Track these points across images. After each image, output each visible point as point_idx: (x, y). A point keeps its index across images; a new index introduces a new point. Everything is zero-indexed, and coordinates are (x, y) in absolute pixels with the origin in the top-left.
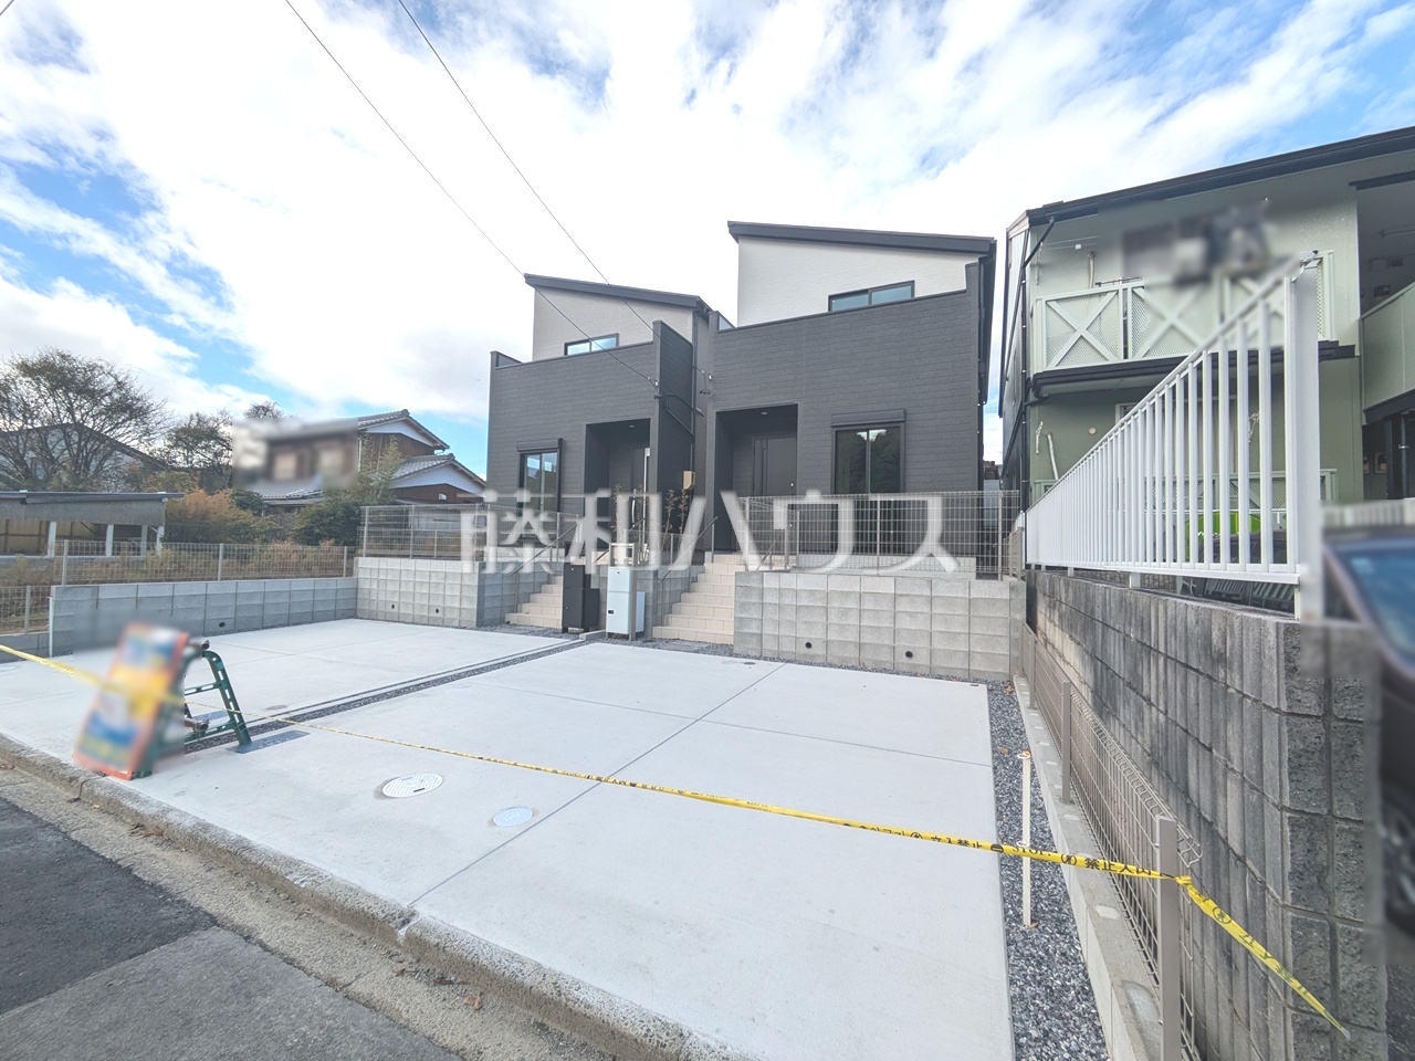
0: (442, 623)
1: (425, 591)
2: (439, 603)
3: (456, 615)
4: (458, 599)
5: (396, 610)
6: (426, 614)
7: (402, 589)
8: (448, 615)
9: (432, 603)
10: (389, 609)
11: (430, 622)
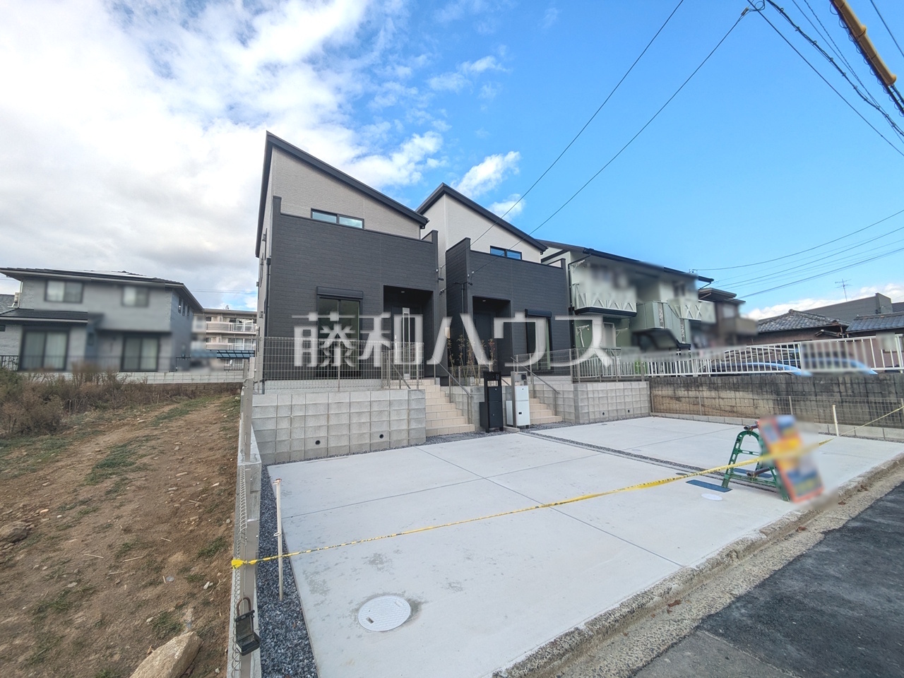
0: (389, 447)
1: (365, 419)
2: (384, 429)
3: (404, 435)
4: (406, 421)
5: (321, 445)
6: (368, 441)
7: (331, 423)
8: (395, 437)
9: (374, 430)
10: (312, 445)
11: (373, 448)
